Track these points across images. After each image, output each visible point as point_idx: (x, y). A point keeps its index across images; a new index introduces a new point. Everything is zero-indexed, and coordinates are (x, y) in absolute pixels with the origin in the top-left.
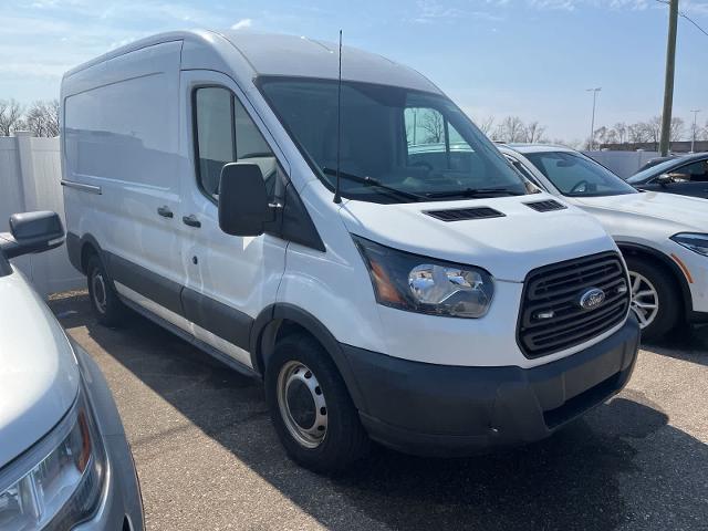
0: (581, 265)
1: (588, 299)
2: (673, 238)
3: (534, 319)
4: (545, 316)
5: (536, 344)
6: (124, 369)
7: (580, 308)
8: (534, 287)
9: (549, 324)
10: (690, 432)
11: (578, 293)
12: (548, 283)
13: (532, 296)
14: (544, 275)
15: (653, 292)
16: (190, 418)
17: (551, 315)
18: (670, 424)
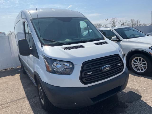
0: (104, 59)
1: (104, 68)
2: (150, 48)
3: (85, 74)
4: (89, 73)
5: (87, 81)
6: (21, 84)
7: (101, 70)
8: (85, 66)
9: (90, 76)
10: (146, 102)
11: (101, 67)
12: (91, 64)
13: (85, 68)
14: (90, 62)
15: (145, 62)
16: (26, 95)
17: (90, 73)
18: (141, 99)
